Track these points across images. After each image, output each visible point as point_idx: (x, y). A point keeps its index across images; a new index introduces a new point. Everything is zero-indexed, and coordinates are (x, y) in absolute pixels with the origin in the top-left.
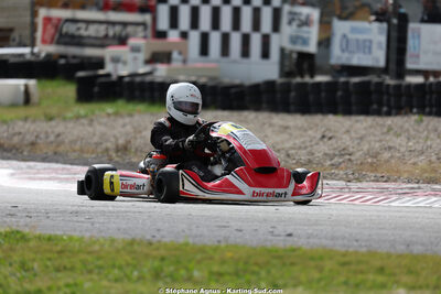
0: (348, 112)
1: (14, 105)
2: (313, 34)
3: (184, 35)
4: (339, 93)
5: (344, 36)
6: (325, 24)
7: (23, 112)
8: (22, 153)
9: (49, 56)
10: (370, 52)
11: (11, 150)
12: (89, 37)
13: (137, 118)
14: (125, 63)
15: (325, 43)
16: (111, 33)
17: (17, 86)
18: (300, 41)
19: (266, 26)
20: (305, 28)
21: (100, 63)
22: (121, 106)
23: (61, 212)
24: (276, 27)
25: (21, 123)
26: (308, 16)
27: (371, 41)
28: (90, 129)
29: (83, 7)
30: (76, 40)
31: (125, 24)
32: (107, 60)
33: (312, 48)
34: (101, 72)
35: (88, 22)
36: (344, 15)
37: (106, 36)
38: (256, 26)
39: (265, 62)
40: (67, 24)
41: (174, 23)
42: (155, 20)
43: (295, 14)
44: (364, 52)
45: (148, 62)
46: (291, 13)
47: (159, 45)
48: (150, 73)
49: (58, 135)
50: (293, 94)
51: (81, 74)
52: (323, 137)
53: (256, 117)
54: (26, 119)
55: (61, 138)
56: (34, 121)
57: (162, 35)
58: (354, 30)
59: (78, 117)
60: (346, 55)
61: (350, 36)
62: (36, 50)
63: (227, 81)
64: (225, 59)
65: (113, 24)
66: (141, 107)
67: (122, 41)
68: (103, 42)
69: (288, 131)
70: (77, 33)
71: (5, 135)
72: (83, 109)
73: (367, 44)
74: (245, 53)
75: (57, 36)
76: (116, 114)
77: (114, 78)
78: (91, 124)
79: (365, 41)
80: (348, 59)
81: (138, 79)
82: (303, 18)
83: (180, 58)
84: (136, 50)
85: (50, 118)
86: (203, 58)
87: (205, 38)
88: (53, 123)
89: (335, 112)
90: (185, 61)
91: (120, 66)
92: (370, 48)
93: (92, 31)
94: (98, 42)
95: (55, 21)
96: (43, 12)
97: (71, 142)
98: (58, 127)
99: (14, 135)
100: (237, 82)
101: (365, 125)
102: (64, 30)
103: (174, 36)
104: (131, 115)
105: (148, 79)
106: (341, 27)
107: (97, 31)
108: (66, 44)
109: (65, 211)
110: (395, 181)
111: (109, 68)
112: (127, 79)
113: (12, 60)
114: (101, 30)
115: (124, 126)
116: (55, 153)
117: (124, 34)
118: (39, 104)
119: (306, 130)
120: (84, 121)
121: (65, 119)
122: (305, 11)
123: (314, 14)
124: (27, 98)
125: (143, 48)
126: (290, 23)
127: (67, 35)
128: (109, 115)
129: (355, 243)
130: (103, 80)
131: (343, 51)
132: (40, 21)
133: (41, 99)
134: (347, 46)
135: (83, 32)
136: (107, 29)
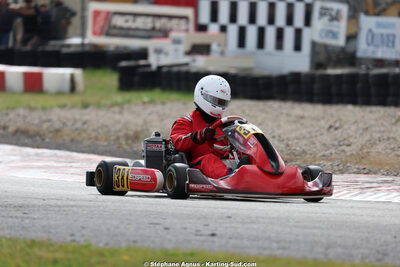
0: (367, 102)
2: (342, 28)
3: (223, 29)
4: (359, 85)
5: (370, 31)
6: (353, 16)
8: (43, 140)
10: (393, 46)
12: (137, 29)
13: (168, 105)
14: (166, 54)
15: (351, 38)
16: (158, 26)
17: (63, 75)
18: (331, 35)
19: (299, 21)
20: (335, 23)
21: (143, 54)
22: (157, 94)
24: (308, 22)
26: (338, 12)
27: (394, 36)
28: (117, 117)
29: (136, 1)
30: (123, 32)
31: (170, 17)
32: (151, 51)
33: (341, 42)
34: (142, 62)
35: (136, 15)
37: (153, 29)
38: (290, 21)
39: (297, 54)
40: (116, 17)
41: (214, 17)
42: (196, 14)
43: (327, 9)
44: (388, 46)
45: (188, 53)
46: (322, 8)
47: (200, 38)
48: (187, 64)
49: (85, 123)
50: (317, 86)
51: (124, 64)
52: (331, 127)
53: (281, 107)
54: (63, 107)
55: (86, 126)
57: (202, 28)
58: (379, 25)
59: (112, 105)
60: (371, 48)
61: (377, 31)
62: (87, 41)
64: (260, 52)
65: (159, 16)
66: (174, 96)
67: (165, 34)
68: (152, 34)
69: (302, 121)
70: (125, 25)
71: (36, 122)
72: (120, 97)
73: (391, 38)
74: (279, 45)
75: (106, 28)
76: (152, 102)
77: (154, 67)
78: (121, 113)
79: (388, 35)
80: (373, 52)
81: (175, 69)
82: (333, 13)
83: (219, 49)
84: (177, 42)
85: (85, 106)
86: (241, 51)
87: (242, 31)
88: (87, 111)
89: (354, 102)
90: (222, 53)
91: (162, 57)
92: (393, 43)
93: (140, 23)
95: (103, 16)
96: (93, 6)
97: (94, 130)
98: (90, 115)
99: (44, 122)
100: (266, 73)
101: (376, 115)
102: (113, 23)
104: (163, 104)
105: (184, 69)
106: (367, 22)
107: (145, 23)
108: (114, 36)
110: (375, 173)
111: (154, 61)
112: (164, 70)
114: (148, 23)
115: (150, 114)
116: (72, 140)
117: (168, 27)
119: (319, 120)
120: (116, 109)
121: (99, 106)
122: (336, 6)
123: (344, 9)
124: (73, 87)
125: (184, 41)
126: (322, 15)
127: (115, 27)
128: (144, 103)
130: (141, 70)
131: (368, 44)
132: (90, 14)
133: (86, 87)
134: (372, 40)
135: (131, 24)
136: (153, 22)
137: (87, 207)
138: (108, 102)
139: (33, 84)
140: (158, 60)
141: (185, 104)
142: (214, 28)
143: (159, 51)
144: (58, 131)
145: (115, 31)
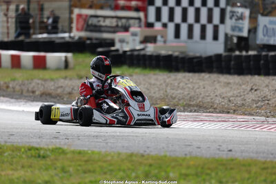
0: (267, 74)
1: (58, 69)
2: (246, 25)
3: (165, 25)
4: (262, 62)
5: (265, 26)
6: (253, 18)
7: (64, 73)
8: (63, 99)
9: (80, 38)
11: (56, 97)
12: (106, 26)
14: (127, 43)
15: (253, 30)
16: (120, 24)
17: (60, 57)
18: (237, 29)
19: (216, 20)
20: (241, 21)
21: (112, 43)
23: (87, 136)
24: (222, 21)
25: (62, 80)
29: (102, 8)
31: (128, 18)
32: (117, 41)
33: (245, 34)
34: (113, 48)
35: (105, 17)
36: (265, 13)
37: (117, 26)
38: (210, 20)
39: (215, 42)
40: (92, 18)
41: (158, 18)
42: (146, 16)
43: (234, 12)
45: (142, 42)
46: (231, 12)
47: (149, 32)
48: (143, 49)
50: (232, 63)
51: (100, 50)
52: (252, 89)
54: (65, 78)
56: (71, 79)
57: (150, 25)
58: (271, 22)
60: (266, 38)
61: (270, 26)
62: (72, 35)
63: (191, 54)
64: (190, 41)
65: (120, 18)
66: (138, 70)
67: (126, 29)
68: (114, 30)
69: (230, 86)
70: (98, 24)
71: (53, 88)
74: (203, 37)
75: (85, 26)
77: (121, 52)
80: (268, 40)
81: (136, 53)
82: (239, 15)
83: (162, 40)
84: (134, 34)
86: (177, 40)
87: (178, 27)
89: (259, 74)
90: (165, 42)
91: (124, 44)
93: (108, 22)
94: (110, 29)
95: (84, 17)
96: (76, 11)
99: (58, 88)
100: (198, 55)
102: (90, 22)
103: (158, 26)
105: (142, 53)
106: (263, 21)
107: (111, 22)
108: (91, 31)
109: (90, 136)
111: (118, 46)
112: (128, 53)
113: (58, 41)
114: (114, 22)
117: (127, 25)
118: (73, 69)
119: (240, 85)
122: (240, 10)
123: (247, 12)
124: (66, 65)
125: (139, 34)
126: (231, 18)
127: (92, 25)
129: (271, 156)
130: (114, 53)
131: (264, 35)
132: (74, 16)
134: (266, 33)
135: (102, 23)
136: (117, 21)
139: (40, 64)
140: (122, 47)
144: (70, 93)
145: (92, 28)
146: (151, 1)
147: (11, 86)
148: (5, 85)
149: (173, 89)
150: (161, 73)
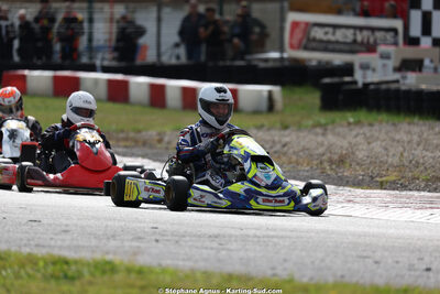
3: (436, 42)
9: (295, 61)
12: (337, 42)
13: (376, 127)
14: (374, 70)
16: (359, 38)
17: (260, 91)
22: (362, 115)
28: (320, 139)
29: (339, 12)
30: (323, 45)
31: (373, 29)
32: (357, 67)
34: (347, 79)
35: (335, 27)
37: (355, 41)
40: (316, 29)
41: (427, 30)
42: (406, 27)
45: (397, 70)
47: (410, 53)
48: (397, 81)
49: (284, 146)
51: (327, 80)
55: (286, 149)
57: (414, 42)
59: (318, 125)
62: (285, 55)
65: (361, 28)
66: (384, 117)
67: (371, 48)
68: (353, 47)
70: (325, 38)
72: (323, 118)
75: (304, 41)
76: (358, 123)
77: (360, 85)
78: (324, 134)
81: (384, 87)
83: (432, 65)
84: (385, 56)
85: (285, 127)
88: (287, 132)
90: (436, 70)
91: (369, 73)
93: (339, 35)
94: (346, 48)
95: (303, 26)
96: (293, 17)
97: (294, 153)
98: (290, 137)
102: (312, 35)
104: (371, 125)
105: (393, 86)
107: (344, 36)
108: (314, 49)
111: (360, 77)
112: (372, 87)
113: (262, 65)
114: (349, 35)
117: (372, 40)
118: (282, 112)
120: (319, 130)
121: (300, 127)
124: (271, 105)
125: (393, 56)
127: (314, 40)
128: (349, 124)
130: (348, 87)
132: (288, 25)
133: (285, 106)
135: (330, 37)
136: (355, 34)
137: (290, 238)
138: (310, 123)
140: (364, 77)
141: (394, 124)
142: (426, 42)
143: (365, 67)
145: (314, 44)
146: (416, 2)
147: (166, 139)
148: (157, 138)
149: (427, 150)
150: (421, 122)
